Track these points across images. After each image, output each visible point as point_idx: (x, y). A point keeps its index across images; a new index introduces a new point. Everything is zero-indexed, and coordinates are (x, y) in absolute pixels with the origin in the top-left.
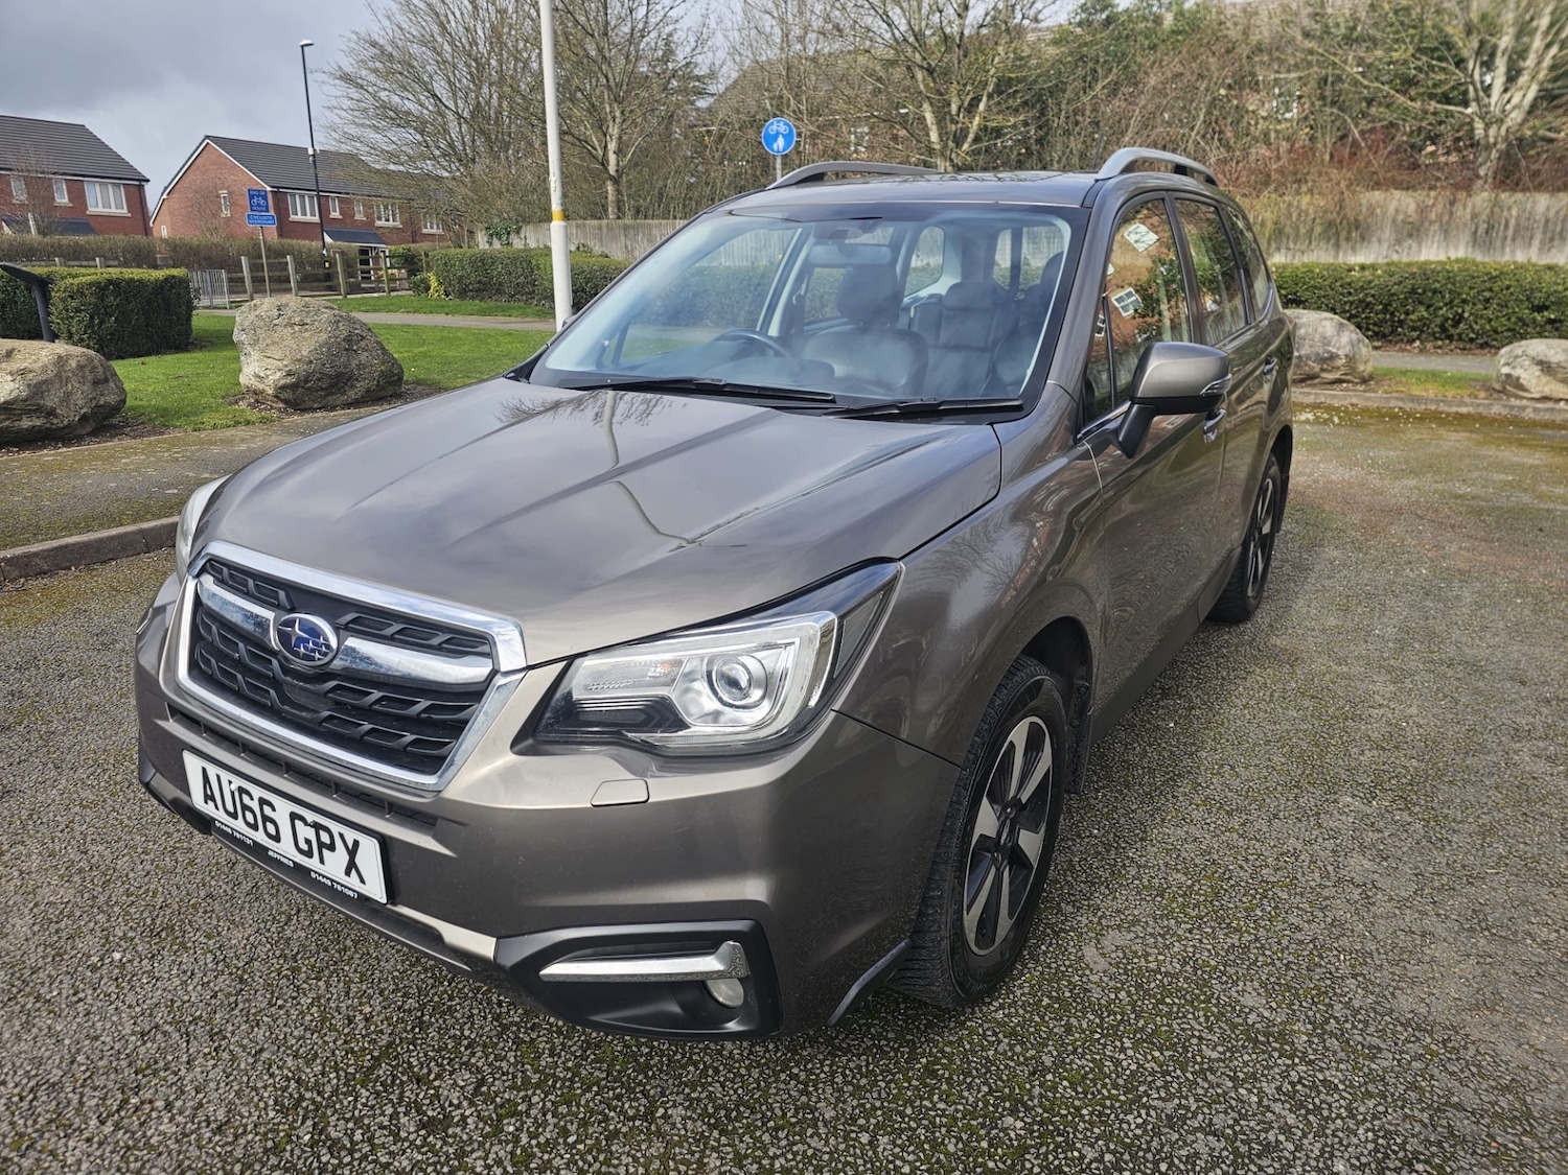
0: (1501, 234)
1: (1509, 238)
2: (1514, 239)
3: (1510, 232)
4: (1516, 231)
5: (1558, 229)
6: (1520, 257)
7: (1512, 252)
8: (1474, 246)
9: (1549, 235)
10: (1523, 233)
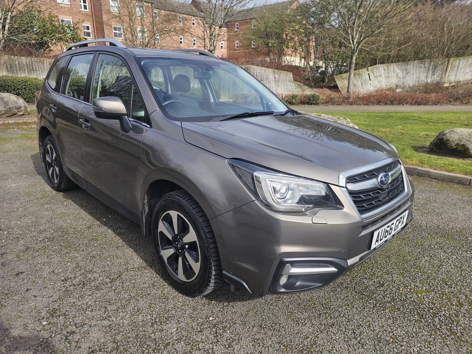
0: (15, 69)
1: (18, 70)
2: (19, 70)
3: (18, 68)
4: (19, 68)
5: (31, 68)
6: (23, 75)
7: (20, 74)
8: (8, 72)
9: (29, 69)
10: (21, 68)
